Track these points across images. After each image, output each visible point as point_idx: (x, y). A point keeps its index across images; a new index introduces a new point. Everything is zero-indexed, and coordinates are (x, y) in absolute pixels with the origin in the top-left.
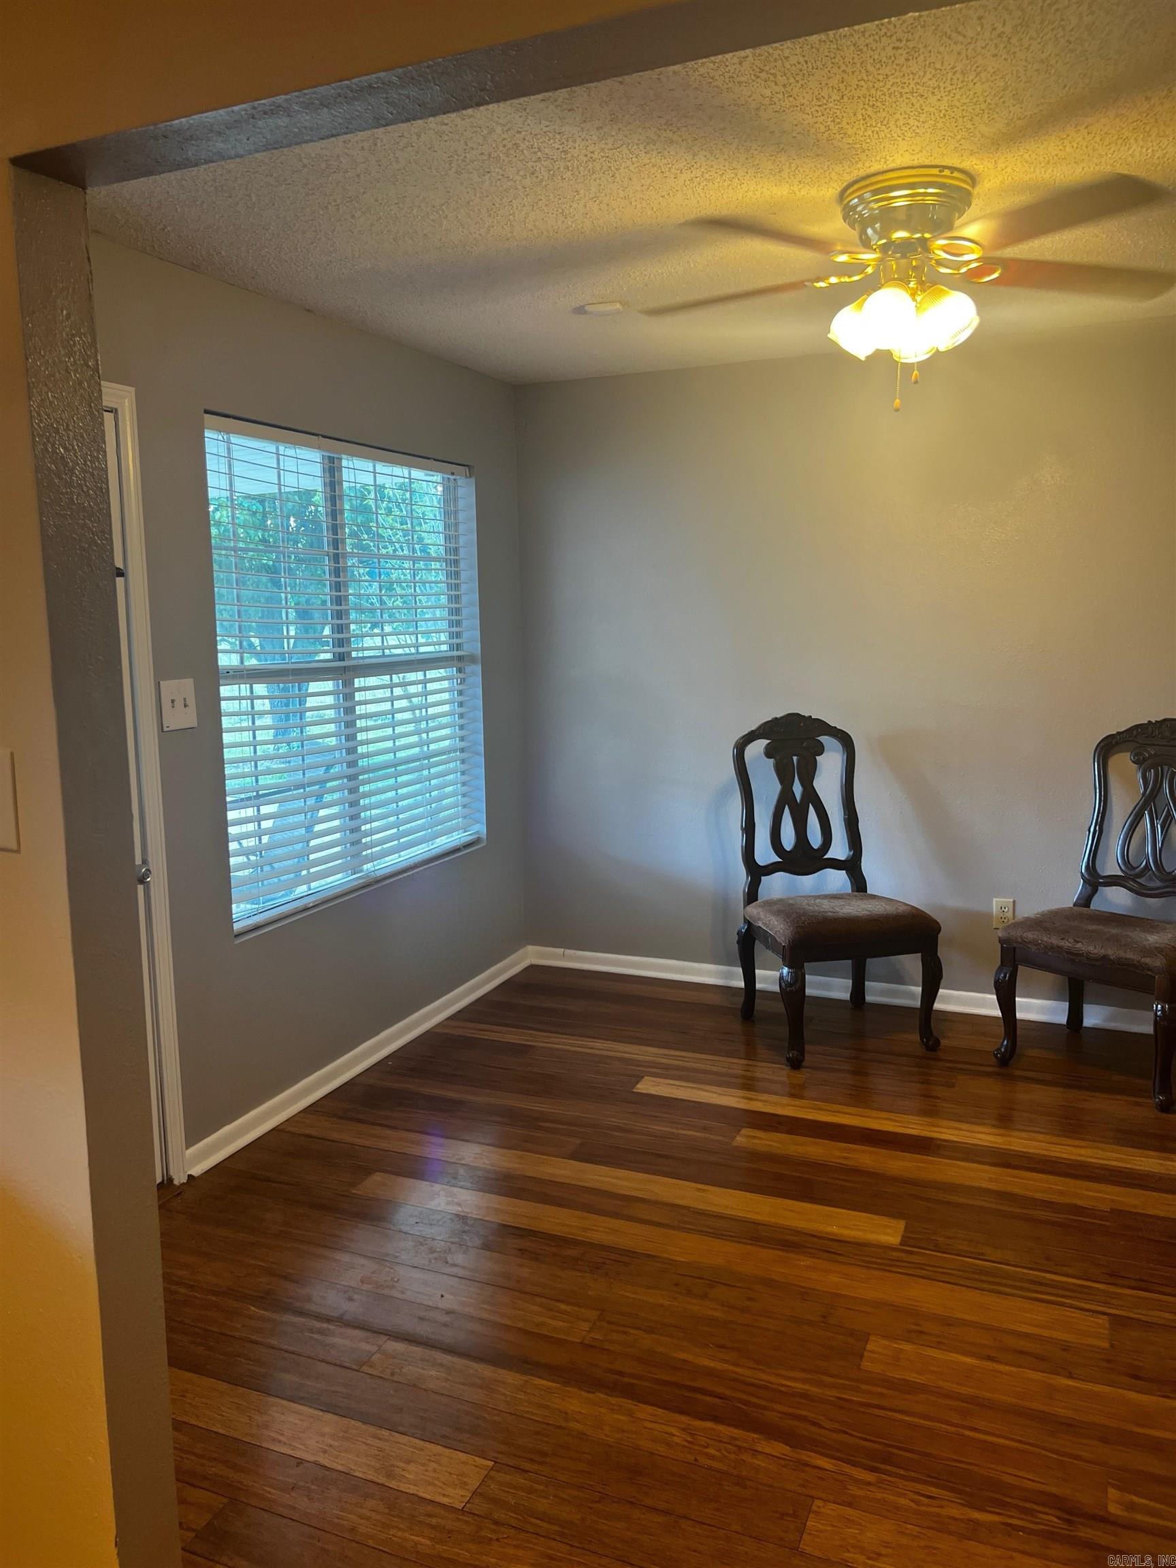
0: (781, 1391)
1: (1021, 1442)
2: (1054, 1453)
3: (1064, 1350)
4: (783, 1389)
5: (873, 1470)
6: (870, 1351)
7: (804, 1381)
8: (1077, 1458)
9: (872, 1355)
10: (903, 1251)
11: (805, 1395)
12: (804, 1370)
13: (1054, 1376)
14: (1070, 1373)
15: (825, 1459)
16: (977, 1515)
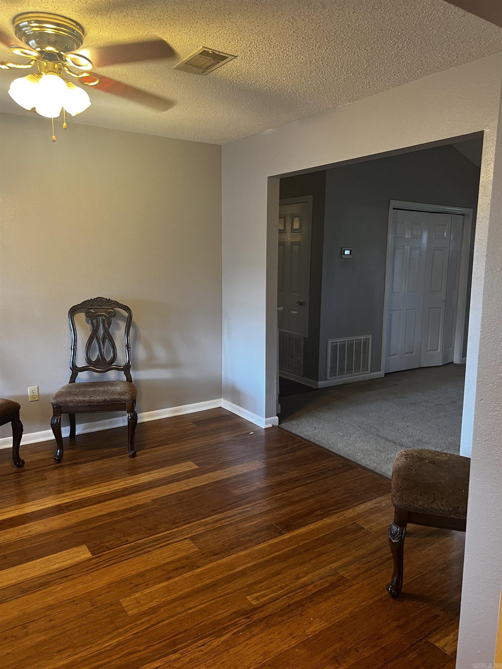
0: (108, 650)
1: (208, 601)
2: (220, 598)
3: (187, 559)
4: (108, 648)
5: (175, 652)
6: (126, 607)
7: (112, 638)
8: (228, 594)
9: (128, 608)
10: (96, 558)
11: (119, 644)
12: (109, 633)
13: (195, 570)
14: (197, 566)
15: (155, 662)
16: (223, 639)
